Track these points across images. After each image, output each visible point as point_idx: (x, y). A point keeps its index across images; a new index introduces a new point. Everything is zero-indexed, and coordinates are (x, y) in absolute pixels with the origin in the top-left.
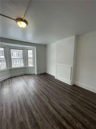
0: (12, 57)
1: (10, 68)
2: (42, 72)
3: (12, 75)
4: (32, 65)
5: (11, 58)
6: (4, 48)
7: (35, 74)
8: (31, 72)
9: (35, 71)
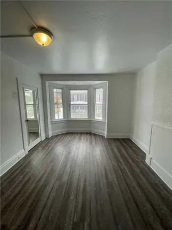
0: (72, 103)
1: (68, 118)
2: (120, 135)
3: (70, 129)
4: (101, 118)
5: (70, 104)
6: (62, 89)
7: (103, 137)
8: (97, 130)
9: (104, 130)
